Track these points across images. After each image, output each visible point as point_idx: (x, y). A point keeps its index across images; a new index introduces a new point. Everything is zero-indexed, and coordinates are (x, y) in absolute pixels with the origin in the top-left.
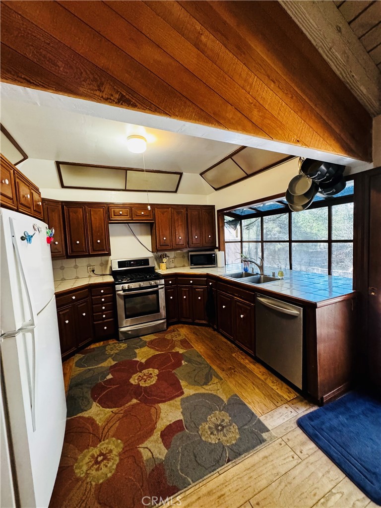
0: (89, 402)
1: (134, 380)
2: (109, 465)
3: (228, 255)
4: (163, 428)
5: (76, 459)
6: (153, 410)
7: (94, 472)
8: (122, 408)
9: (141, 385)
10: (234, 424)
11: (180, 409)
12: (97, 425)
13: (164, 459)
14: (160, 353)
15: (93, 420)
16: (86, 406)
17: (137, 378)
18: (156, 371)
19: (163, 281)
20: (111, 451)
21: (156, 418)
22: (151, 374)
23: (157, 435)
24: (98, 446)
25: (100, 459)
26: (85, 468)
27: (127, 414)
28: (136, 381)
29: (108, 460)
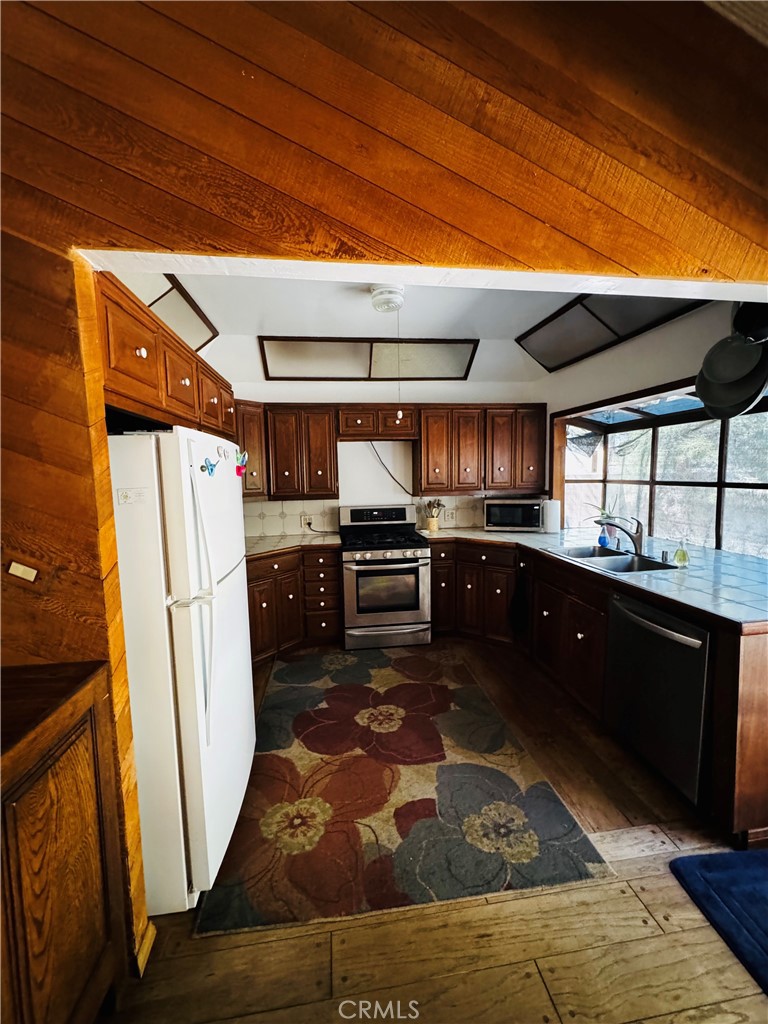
0: (288, 735)
1: (362, 719)
2: (309, 835)
3: (571, 509)
4: (401, 804)
5: (264, 813)
6: (387, 772)
7: (286, 837)
8: (337, 757)
9: (372, 728)
10: (531, 832)
11: (432, 782)
12: (298, 774)
13: (394, 851)
14: (412, 682)
15: (293, 764)
16: (284, 742)
17: (367, 716)
18: (402, 712)
19: (428, 552)
20: (313, 816)
21: (391, 786)
22: (392, 714)
23: (388, 811)
24: (297, 803)
25: (297, 821)
26: (274, 828)
27: (344, 768)
28: (366, 720)
29: (309, 827)
